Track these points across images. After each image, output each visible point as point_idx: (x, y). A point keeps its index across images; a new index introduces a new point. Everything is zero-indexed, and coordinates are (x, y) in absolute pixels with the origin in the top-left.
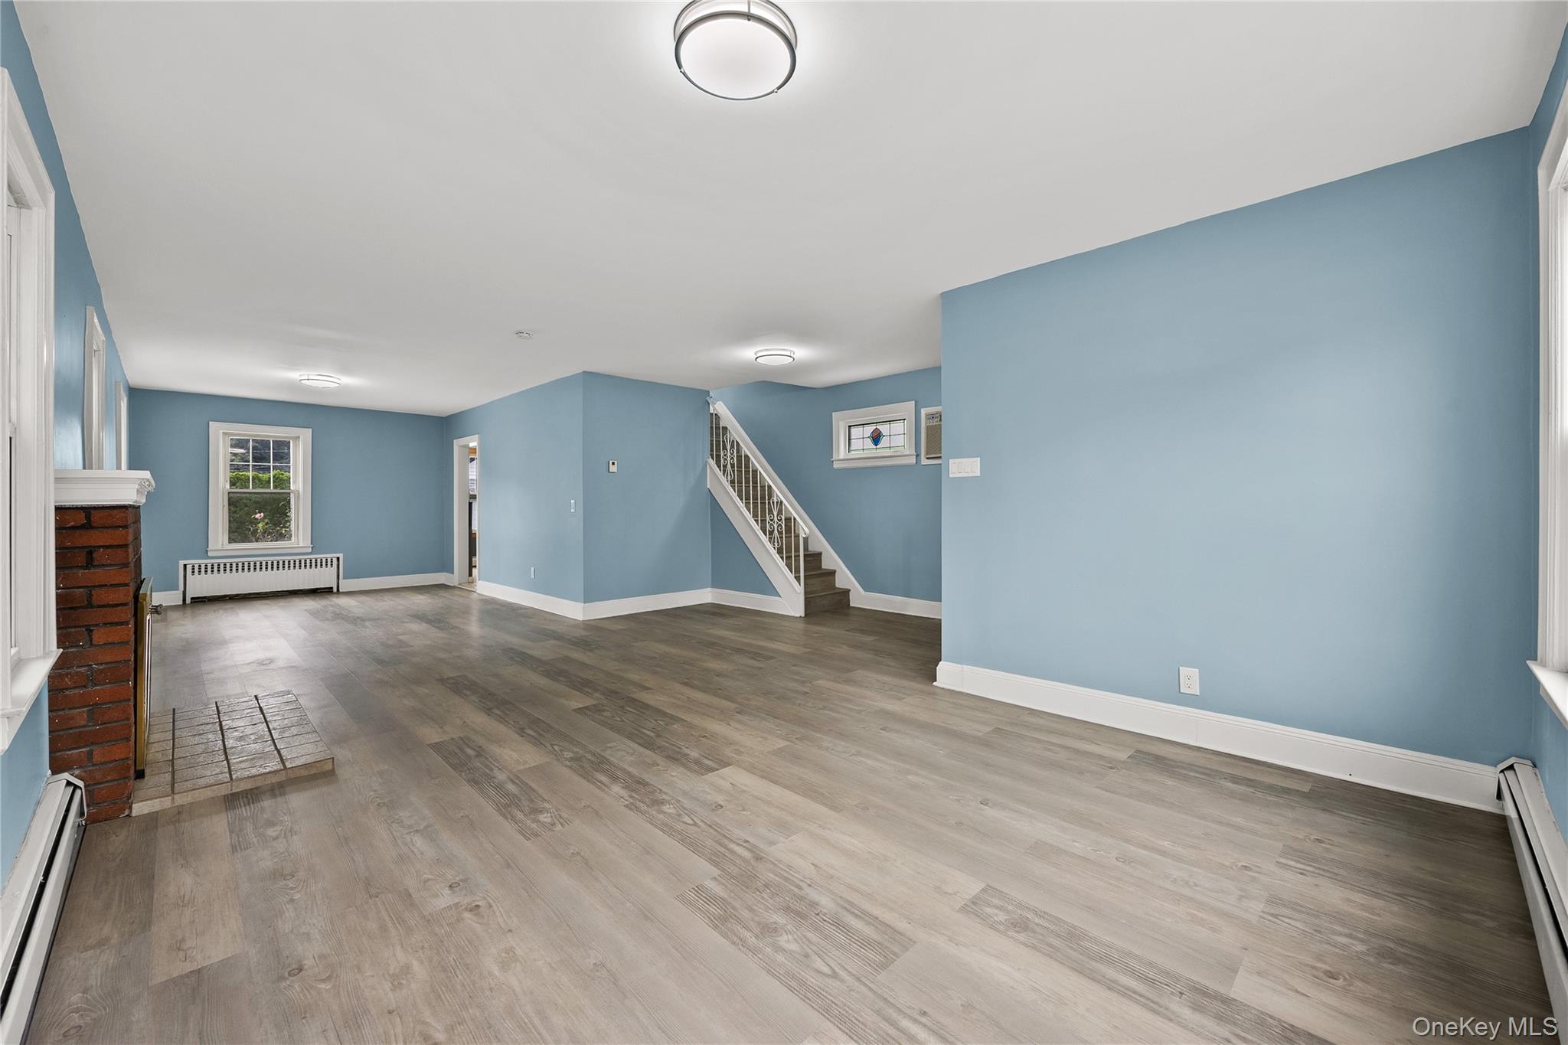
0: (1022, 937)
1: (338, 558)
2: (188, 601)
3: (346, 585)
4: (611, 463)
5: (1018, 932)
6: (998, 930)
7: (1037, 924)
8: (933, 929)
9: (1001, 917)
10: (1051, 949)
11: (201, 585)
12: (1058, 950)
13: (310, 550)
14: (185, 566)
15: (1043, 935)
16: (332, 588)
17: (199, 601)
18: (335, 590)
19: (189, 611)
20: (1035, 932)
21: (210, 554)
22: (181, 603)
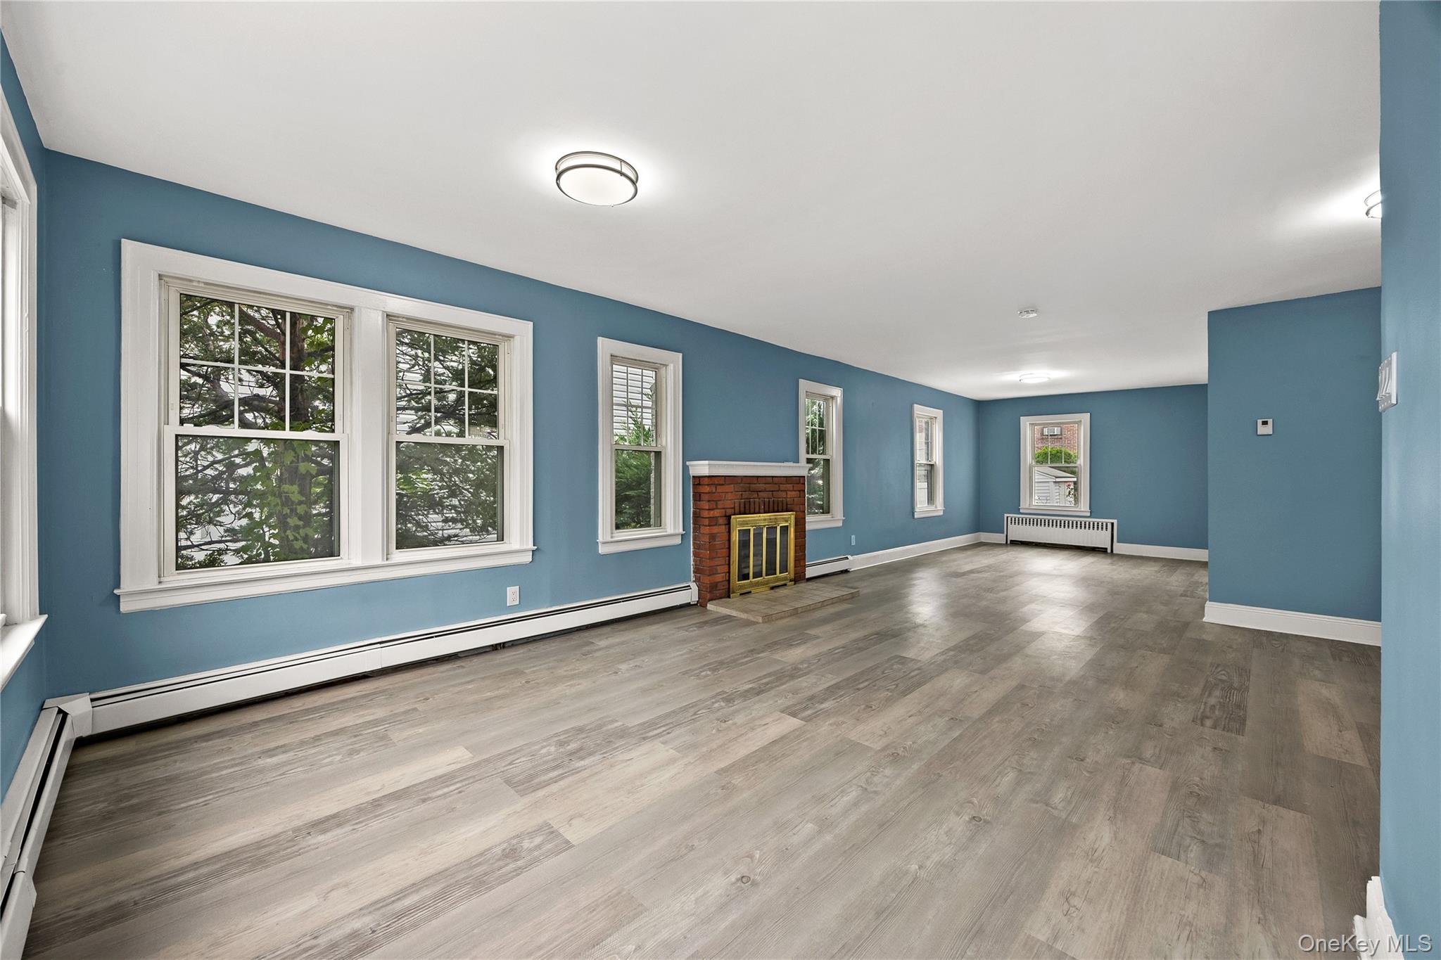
0: (498, 850)
1: (1112, 524)
2: (1009, 542)
3: (1120, 548)
4: (1260, 422)
5: (504, 850)
6: (514, 838)
7: (507, 865)
8: (531, 806)
9: (526, 844)
10: (474, 864)
11: (1017, 532)
12: (471, 868)
13: (1089, 514)
14: (1007, 517)
15: (492, 864)
16: (1106, 549)
17: (1015, 543)
18: (1109, 551)
19: (1009, 548)
20: (499, 860)
21: (1021, 511)
22: (1005, 542)
